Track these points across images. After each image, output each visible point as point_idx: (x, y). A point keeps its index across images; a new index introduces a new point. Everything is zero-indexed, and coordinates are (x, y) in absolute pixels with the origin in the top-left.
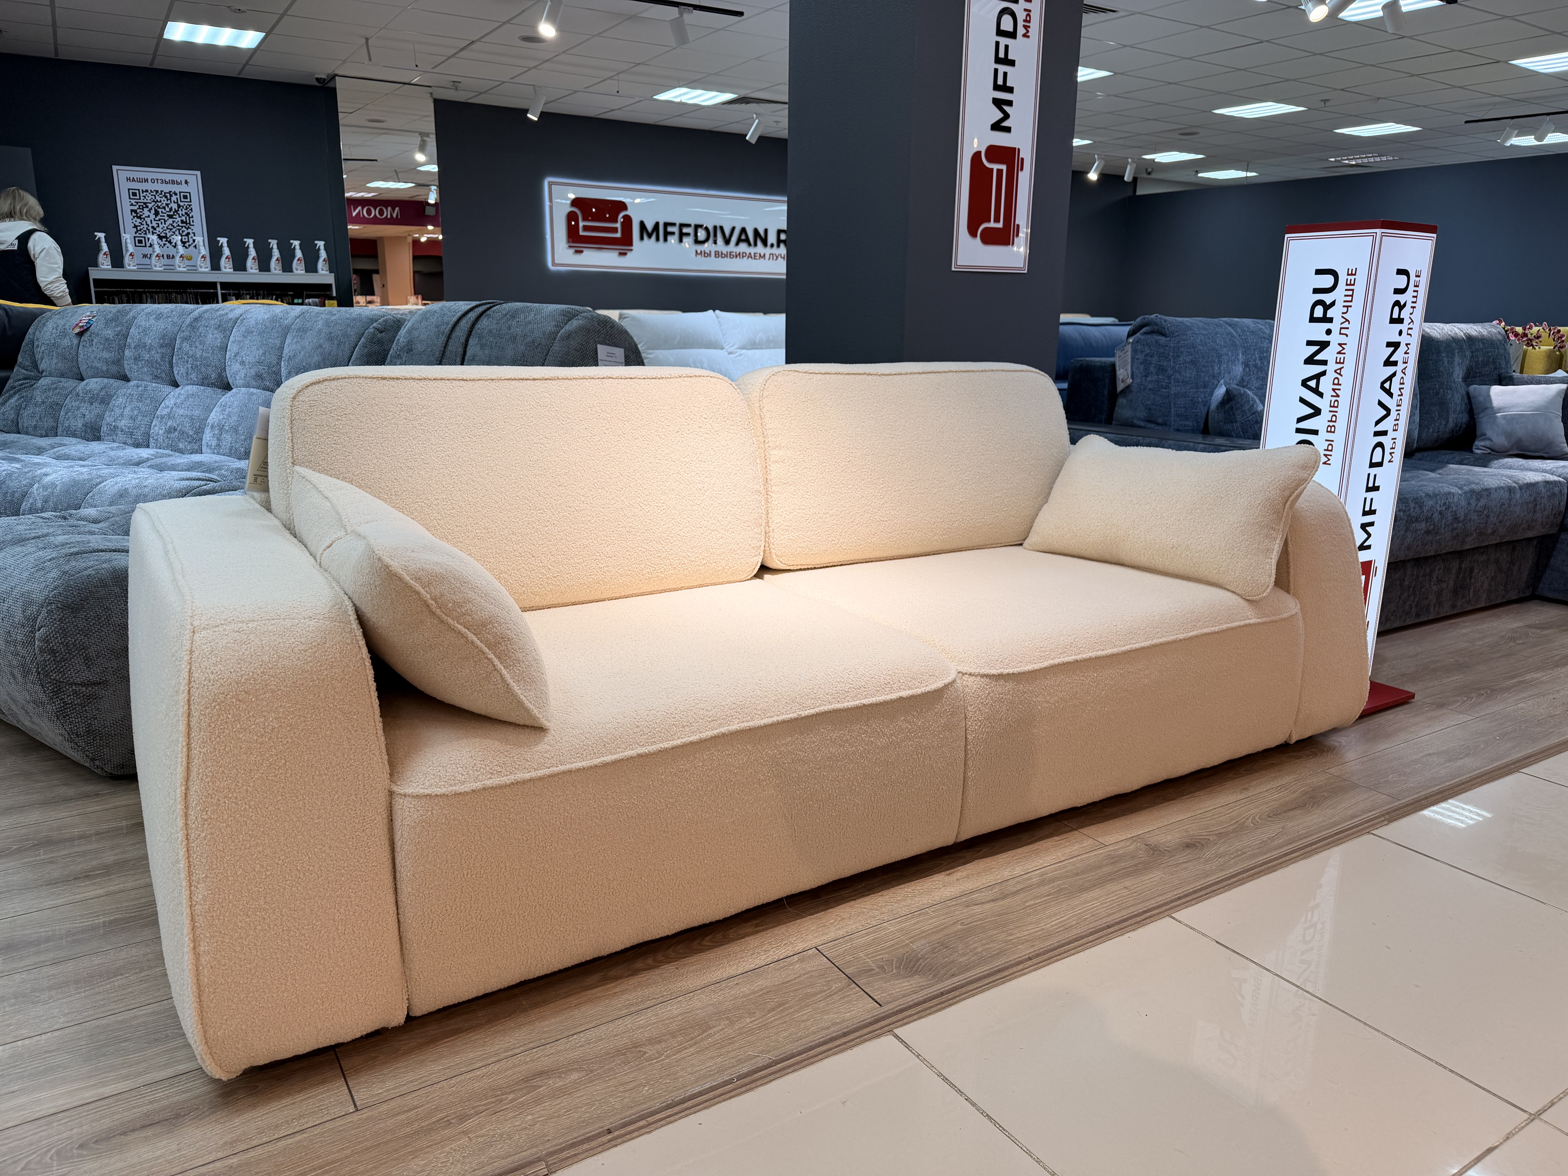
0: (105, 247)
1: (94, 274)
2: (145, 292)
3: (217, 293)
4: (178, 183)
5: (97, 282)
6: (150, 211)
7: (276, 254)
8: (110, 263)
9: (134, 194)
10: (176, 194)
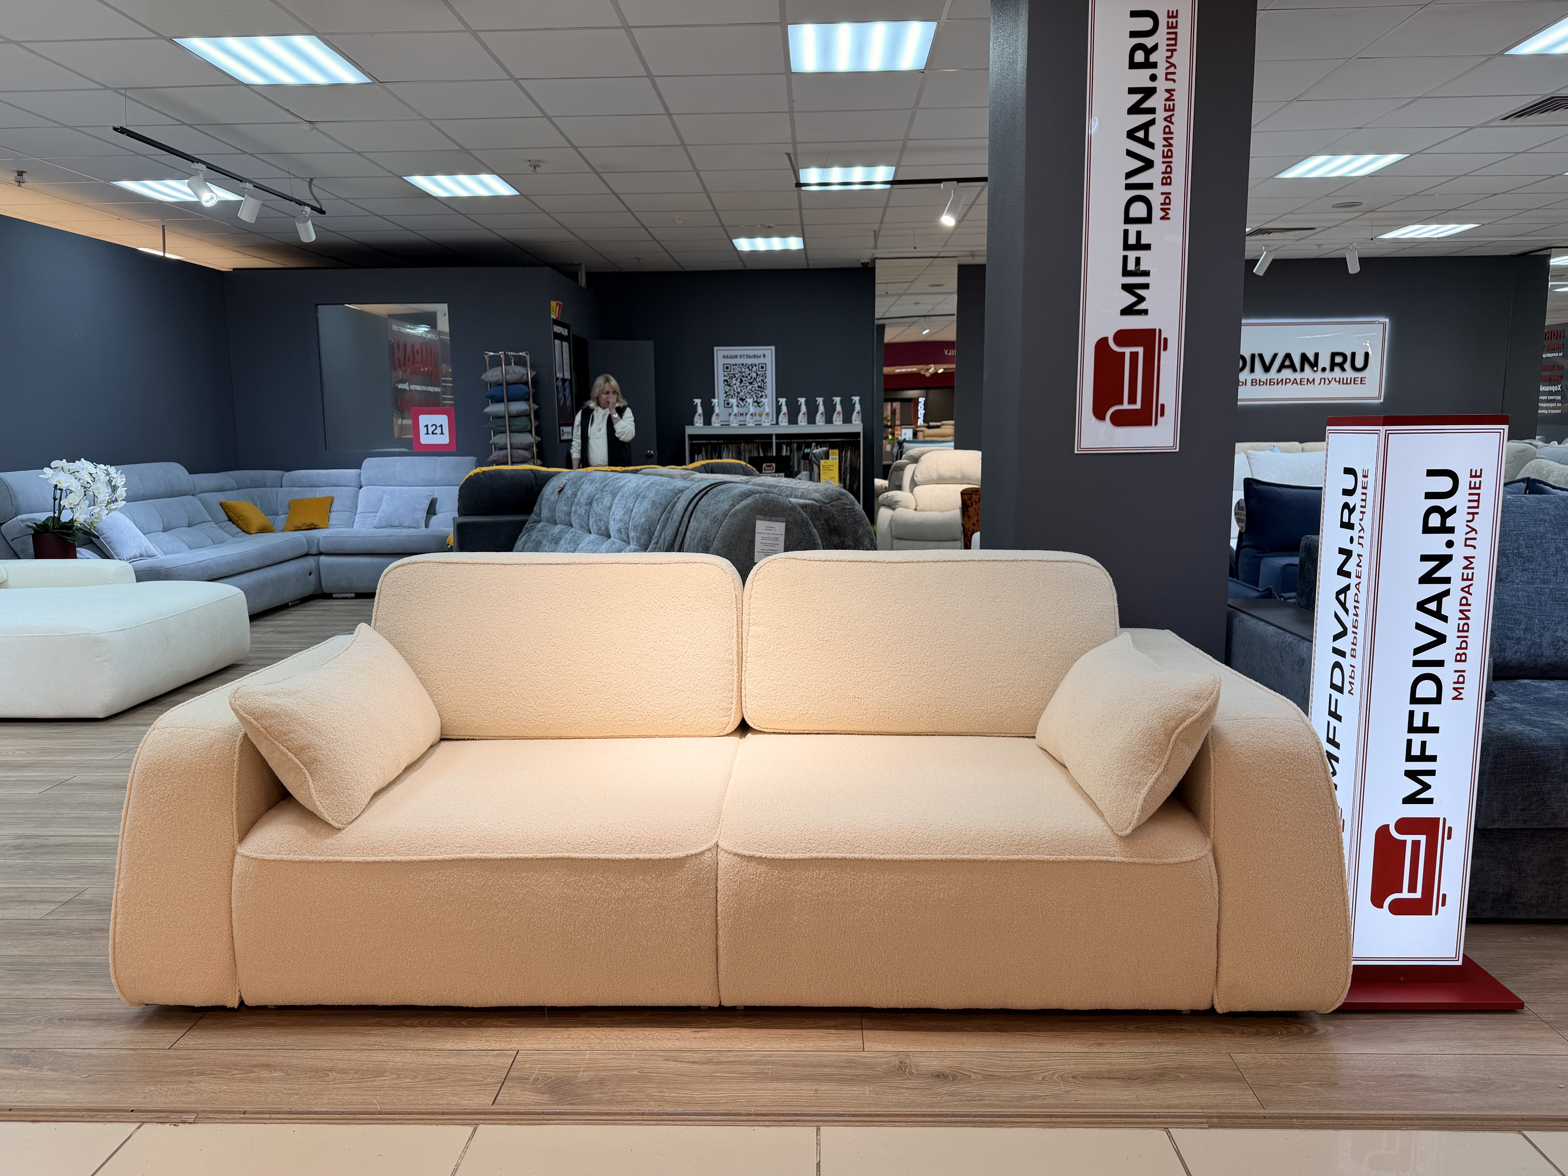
0: (700, 410)
1: (689, 430)
2: (723, 444)
3: (772, 442)
4: (759, 357)
5: (692, 437)
6: (736, 380)
7: (821, 409)
8: (702, 421)
9: (727, 368)
10: (756, 365)
